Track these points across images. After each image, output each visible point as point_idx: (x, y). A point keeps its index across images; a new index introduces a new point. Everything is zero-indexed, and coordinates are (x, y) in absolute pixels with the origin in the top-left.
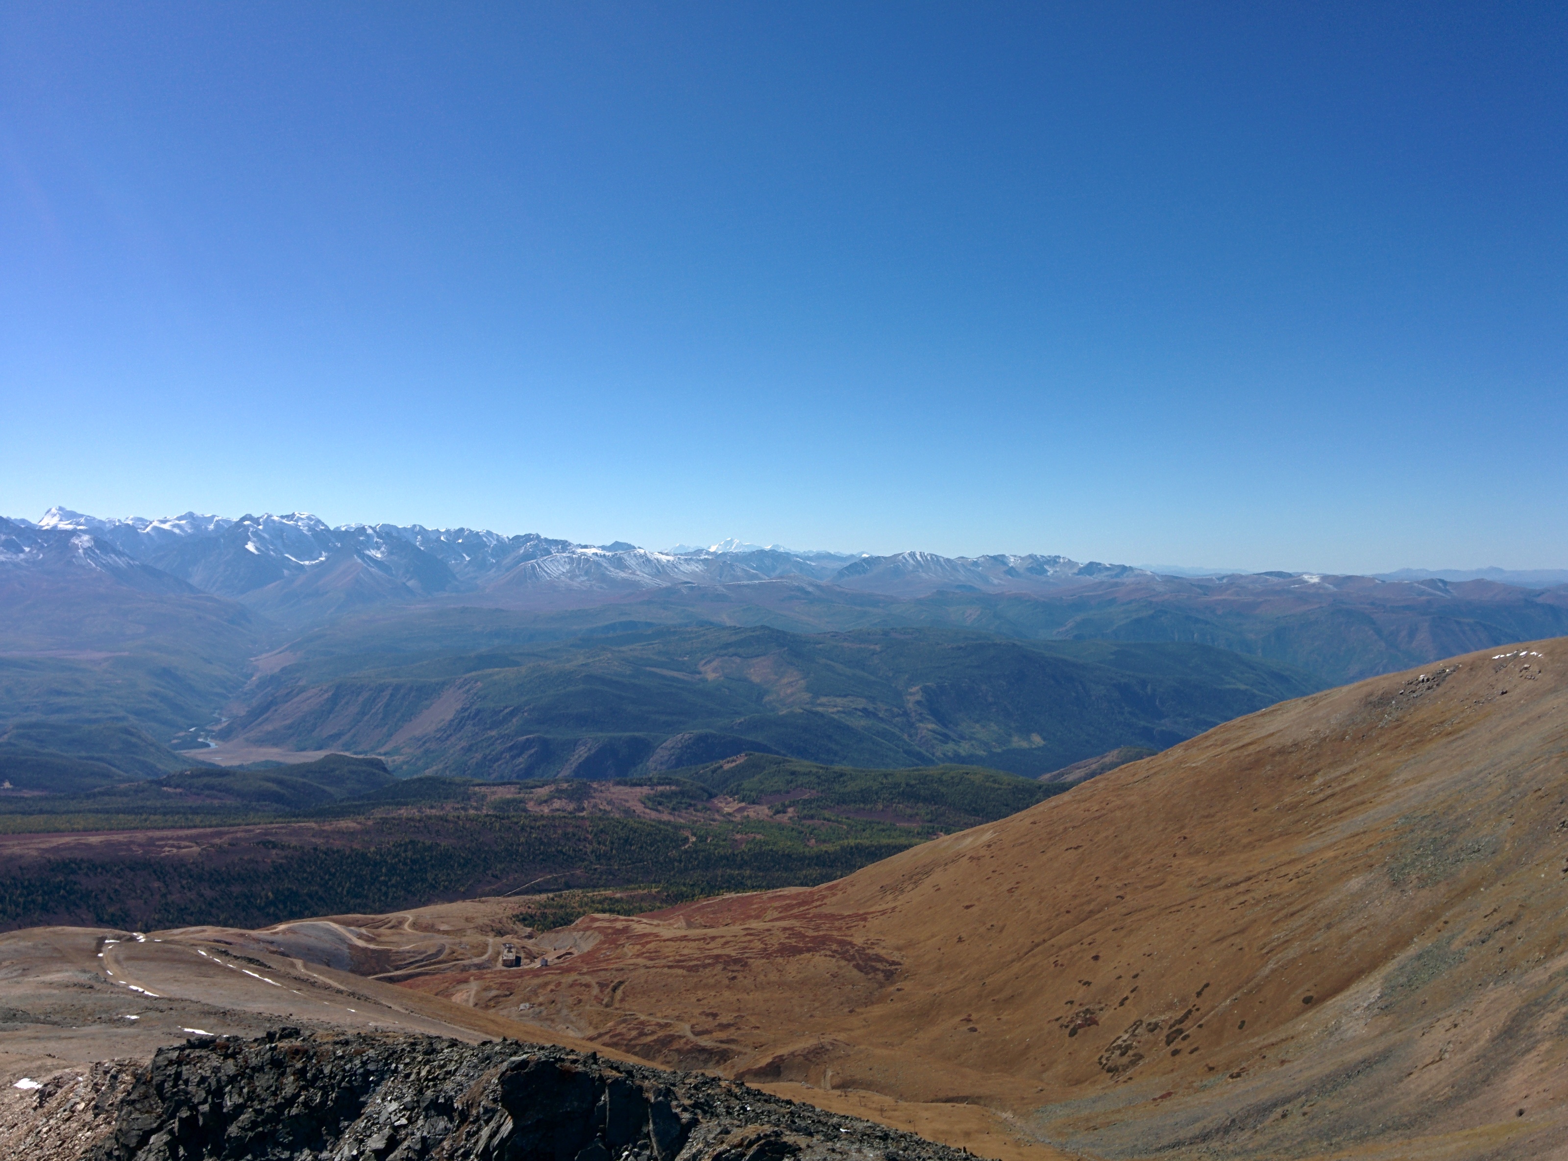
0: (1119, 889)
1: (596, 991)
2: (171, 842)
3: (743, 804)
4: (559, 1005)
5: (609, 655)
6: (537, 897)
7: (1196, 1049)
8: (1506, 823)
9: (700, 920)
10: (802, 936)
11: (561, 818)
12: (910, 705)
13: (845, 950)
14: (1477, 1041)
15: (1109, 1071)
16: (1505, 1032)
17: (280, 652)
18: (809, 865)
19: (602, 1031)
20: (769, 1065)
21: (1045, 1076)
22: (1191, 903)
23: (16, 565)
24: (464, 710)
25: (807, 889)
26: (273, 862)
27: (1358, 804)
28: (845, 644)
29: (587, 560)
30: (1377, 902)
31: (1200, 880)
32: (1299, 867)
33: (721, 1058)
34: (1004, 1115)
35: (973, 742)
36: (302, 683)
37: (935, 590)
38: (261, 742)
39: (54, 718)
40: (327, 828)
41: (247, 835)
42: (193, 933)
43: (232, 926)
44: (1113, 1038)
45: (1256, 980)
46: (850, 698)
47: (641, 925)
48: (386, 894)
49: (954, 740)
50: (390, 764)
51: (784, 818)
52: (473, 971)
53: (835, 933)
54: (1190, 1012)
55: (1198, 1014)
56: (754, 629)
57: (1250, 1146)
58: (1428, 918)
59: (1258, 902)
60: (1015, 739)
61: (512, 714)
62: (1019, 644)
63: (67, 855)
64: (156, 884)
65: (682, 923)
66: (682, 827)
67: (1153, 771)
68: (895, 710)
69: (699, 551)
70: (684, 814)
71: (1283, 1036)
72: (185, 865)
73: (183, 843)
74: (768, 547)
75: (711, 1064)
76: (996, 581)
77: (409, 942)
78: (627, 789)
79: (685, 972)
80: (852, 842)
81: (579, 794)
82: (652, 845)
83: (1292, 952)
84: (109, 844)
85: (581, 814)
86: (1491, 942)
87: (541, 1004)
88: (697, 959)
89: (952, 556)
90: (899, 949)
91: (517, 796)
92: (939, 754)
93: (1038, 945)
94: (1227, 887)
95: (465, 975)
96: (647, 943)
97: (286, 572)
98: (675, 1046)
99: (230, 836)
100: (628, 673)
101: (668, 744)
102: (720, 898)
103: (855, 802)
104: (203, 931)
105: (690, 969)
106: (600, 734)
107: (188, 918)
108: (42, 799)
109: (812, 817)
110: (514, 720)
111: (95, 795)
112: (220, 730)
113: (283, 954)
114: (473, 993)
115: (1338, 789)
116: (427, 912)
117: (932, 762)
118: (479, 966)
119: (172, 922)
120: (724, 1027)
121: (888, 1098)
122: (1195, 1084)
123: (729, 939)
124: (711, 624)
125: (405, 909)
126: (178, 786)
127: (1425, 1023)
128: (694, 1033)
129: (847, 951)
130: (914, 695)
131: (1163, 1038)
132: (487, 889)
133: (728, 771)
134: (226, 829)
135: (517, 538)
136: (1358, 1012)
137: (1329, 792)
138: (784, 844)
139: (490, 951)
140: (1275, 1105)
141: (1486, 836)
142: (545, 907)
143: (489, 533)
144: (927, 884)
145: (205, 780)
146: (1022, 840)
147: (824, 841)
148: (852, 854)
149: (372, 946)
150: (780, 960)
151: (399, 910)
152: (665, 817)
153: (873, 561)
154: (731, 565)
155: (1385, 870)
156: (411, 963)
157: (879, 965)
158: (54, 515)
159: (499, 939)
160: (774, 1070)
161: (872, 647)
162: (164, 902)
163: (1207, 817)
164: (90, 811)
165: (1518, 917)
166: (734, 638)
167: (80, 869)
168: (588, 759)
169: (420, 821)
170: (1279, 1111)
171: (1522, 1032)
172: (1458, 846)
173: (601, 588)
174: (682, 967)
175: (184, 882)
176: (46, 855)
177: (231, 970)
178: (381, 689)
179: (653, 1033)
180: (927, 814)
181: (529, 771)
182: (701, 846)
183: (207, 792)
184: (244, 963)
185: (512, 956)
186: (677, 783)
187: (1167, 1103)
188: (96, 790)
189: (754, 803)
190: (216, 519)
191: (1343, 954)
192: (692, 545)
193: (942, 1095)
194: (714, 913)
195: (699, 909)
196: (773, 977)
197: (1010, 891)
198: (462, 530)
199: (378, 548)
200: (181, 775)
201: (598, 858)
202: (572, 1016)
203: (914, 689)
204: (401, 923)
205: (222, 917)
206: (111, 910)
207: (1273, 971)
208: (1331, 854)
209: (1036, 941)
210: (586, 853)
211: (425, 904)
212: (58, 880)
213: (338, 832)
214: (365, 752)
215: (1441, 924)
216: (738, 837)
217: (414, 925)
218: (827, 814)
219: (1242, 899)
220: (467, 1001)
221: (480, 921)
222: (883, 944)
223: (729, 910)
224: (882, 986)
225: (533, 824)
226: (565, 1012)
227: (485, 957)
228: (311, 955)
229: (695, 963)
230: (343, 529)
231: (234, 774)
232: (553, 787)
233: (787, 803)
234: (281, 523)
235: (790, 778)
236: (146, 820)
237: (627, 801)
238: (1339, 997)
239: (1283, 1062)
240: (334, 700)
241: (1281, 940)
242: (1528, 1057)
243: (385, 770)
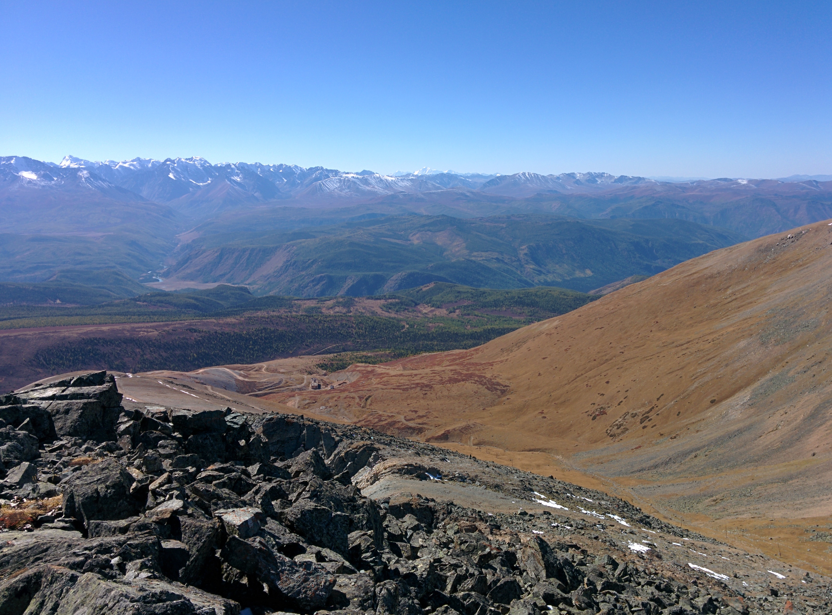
0: (622, 348)
1: (357, 400)
2: (143, 329)
3: (433, 308)
4: (339, 407)
5: (362, 232)
6: (328, 356)
7: (655, 425)
8: (824, 312)
9: (410, 366)
10: (460, 374)
11: (339, 316)
12: (521, 256)
13: (481, 380)
14: (796, 420)
15: (611, 436)
16: (811, 416)
17: (191, 232)
18: (467, 339)
19: (361, 419)
20: (442, 435)
21: (579, 439)
22: (658, 355)
23: (51, 187)
24: (288, 261)
25: (465, 351)
26: (195, 339)
27: (749, 303)
28: (487, 224)
29: (349, 180)
30: (753, 353)
31: (663, 343)
32: (714, 336)
33: (419, 431)
34: (558, 457)
35: (555, 274)
36: (203, 248)
37: (536, 193)
38: (184, 278)
39: (78, 267)
40: (221, 322)
41: (181, 326)
42: (157, 374)
43: (177, 370)
44: (614, 421)
45: (687, 392)
46: (489, 253)
47: (380, 369)
48: (253, 355)
49: (544, 274)
50: (252, 289)
51: (454, 315)
52: (297, 391)
53: (477, 372)
54: (653, 408)
55: (657, 409)
56: (438, 217)
57: (678, 471)
58: (778, 360)
59: (692, 354)
60: (577, 272)
61: (313, 263)
62: (580, 221)
63: (92, 336)
64: (138, 350)
65: (401, 368)
66: (401, 320)
67: (643, 288)
68: (513, 258)
69: (408, 175)
70: (402, 314)
71: (699, 419)
72: (151, 341)
73: (149, 330)
74: (445, 172)
75: (414, 435)
76: (569, 188)
77: (265, 378)
78: (373, 301)
79: (401, 391)
80: (489, 327)
81: (348, 304)
82: (386, 330)
83: (707, 378)
84: (113, 331)
85: (350, 314)
86: (809, 372)
87: (330, 407)
88: (407, 385)
89: (545, 175)
90: (509, 379)
91: (316, 305)
92: (536, 281)
93: (578, 377)
94: (677, 346)
95: (293, 393)
96: (383, 377)
97: (191, 189)
98: (397, 426)
99: (173, 326)
100: (372, 241)
101: (394, 278)
102: (420, 355)
103: (491, 306)
104: (163, 373)
105: (404, 390)
106: (358, 273)
107: (155, 367)
108: (76, 308)
109: (469, 315)
110: (314, 266)
111: (103, 306)
112: (164, 273)
113: (203, 384)
114: (297, 401)
115: (739, 296)
116: (273, 363)
117: (532, 285)
118: (300, 389)
119: (147, 368)
120: (420, 417)
121: (501, 450)
122: (653, 442)
123: (423, 375)
124: (416, 214)
125: (263, 362)
126: (144, 301)
127: (771, 411)
128: (405, 420)
129: (483, 380)
130: (524, 250)
131: (639, 420)
132: (304, 352)
133: (425, 292)
134: (170, 322)
135: (311, 169)
136: (738, 407)
137: (734, 297)
138: (454, 328)
139: (305, 382)
140: (692, 452)
141: (812, 319)
142: (333, 360)
143: (296, 167)
144: (525, 347)
145: (158, 298)
146: (573, 325)
147: (475, 327)
148: (489, 333)
149: (246, 380)
150: (449, 385)
151: (260, 362)
152: (393, 315)
153: (502, 178)
154: (426, 182)
155: (759, 336)
156: (266, 388)
157: (498, 387)
158: (67, 160)
159: (310, 376)
160: (445, 437)
161: (501, 225)
162: (142, 359)
163: (669, 311)
164: (101, 314)
165: (824, 359)
166: (428, 222)
167: (99, 342)
168: (353, 286)
169: (268, 318)
170: (694, 454)
171: (820, 416)
172: (797, 324)
173: (357, 195)
174: (400, 389)
175: (152, 349)
176: (82, 336)
177: (175, 390)
178: (244, 251)
179: (386, 420)
180: (529, 312)
181: (322, 293)
182: (411, 330)
183: (159, 304)
184: (181, 387)
185: (316, 384)
186: (399, 298)
187: (638, 451)
188: (103, 304)
189: (438, 308)
190: (152, 161)
191: (733, 379)
192: (405, 171)
193: (527, 448)
194: (417, 363)
195: (410, 361)
196: (446, 393)
197: (566, 350)
198: (281, 165)
199: (238, 176)
200: (146, 296)
201: (359, 336)
202: (346, 412)
203: (523, 247)
204: (260, 368)
205: (172, 366)
206: (117, 363)
207: (697, 388)
208: (732, 329)
209: (578, 375)
210: (353, 334)
211: (273, 359)
212: (89, 348)
213: (227, 324)
214: (238, 284)
215: (785, 363)
216: (430, 325)
217: (267, 369)
218: (476, 313)
219: (684, 352)
220: (294, 405)
221: (300, 367)
222: (501, 377)
223: (425, 361)
224: (499, 397)
225: (325, 319)
226: (342, 410)
227: (303, 385)
228: (216, 384)
229: (407, 387)
230: (219, 165)
231: (172, 295)
232: (335, 301)
233: (455, 307)
234: (186, 162)
235: (457, 294)
236: (130, 318)
237: (373, 307)
238: (729, 400)
239: (697, 431)
240: (221, 257)
241: (702, 373)
242: (821, 428)
243: (249, 293)
